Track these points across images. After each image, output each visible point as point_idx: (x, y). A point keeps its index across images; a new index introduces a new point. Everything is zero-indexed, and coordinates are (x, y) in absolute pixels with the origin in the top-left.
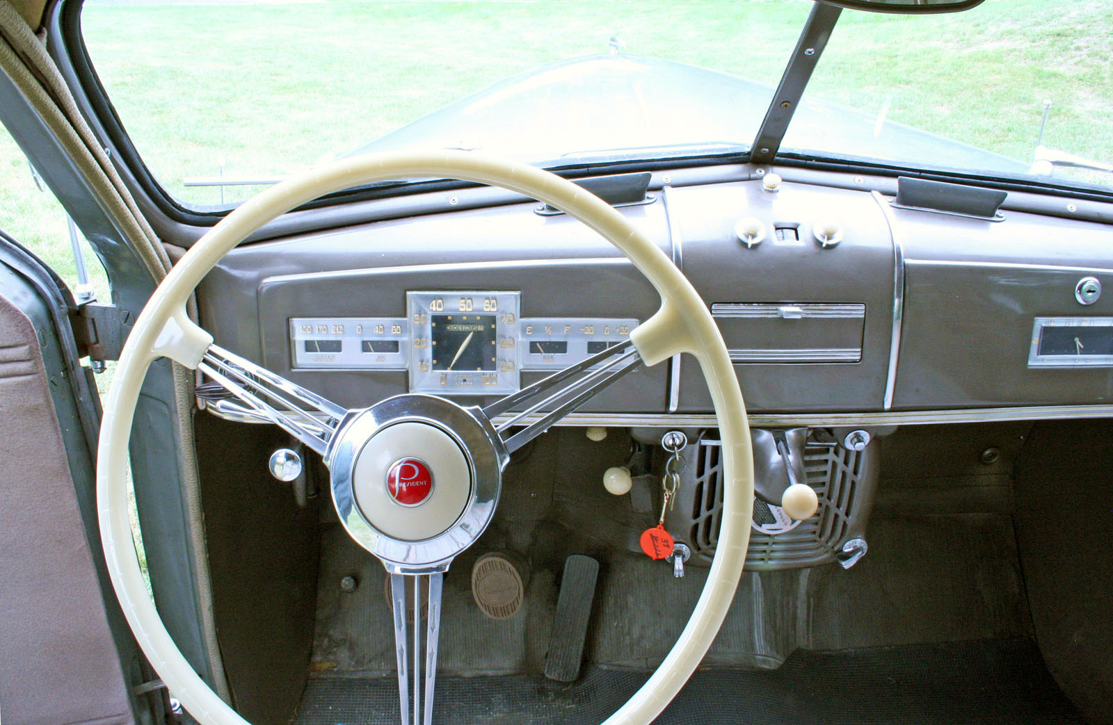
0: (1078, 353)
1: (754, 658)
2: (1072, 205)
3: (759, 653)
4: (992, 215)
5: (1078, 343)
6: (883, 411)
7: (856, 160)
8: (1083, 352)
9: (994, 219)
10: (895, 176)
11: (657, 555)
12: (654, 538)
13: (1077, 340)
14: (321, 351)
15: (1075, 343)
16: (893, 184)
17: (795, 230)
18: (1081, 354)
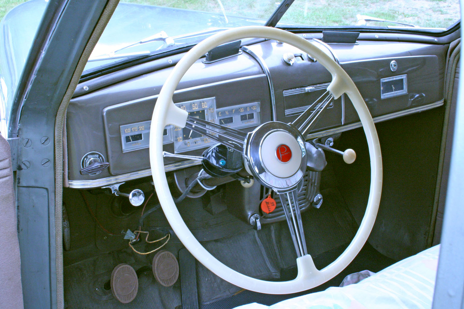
0: (394, 90)
1: (272, 275)
2: (377, 35)
3: (272, 272)
4: (355, 42)
5: (393, 88)
6: (341, 126)
7: (302, 27)
8: (395, 90)
9: (356, 44)
10: (321, 32)
11: (269, 210)
12: (267, 203)
13: (393, 86)
14: (133, 141)
15: (392, 87)
16: (321, 35)
17: (301, 57)
18: (394, 91)
